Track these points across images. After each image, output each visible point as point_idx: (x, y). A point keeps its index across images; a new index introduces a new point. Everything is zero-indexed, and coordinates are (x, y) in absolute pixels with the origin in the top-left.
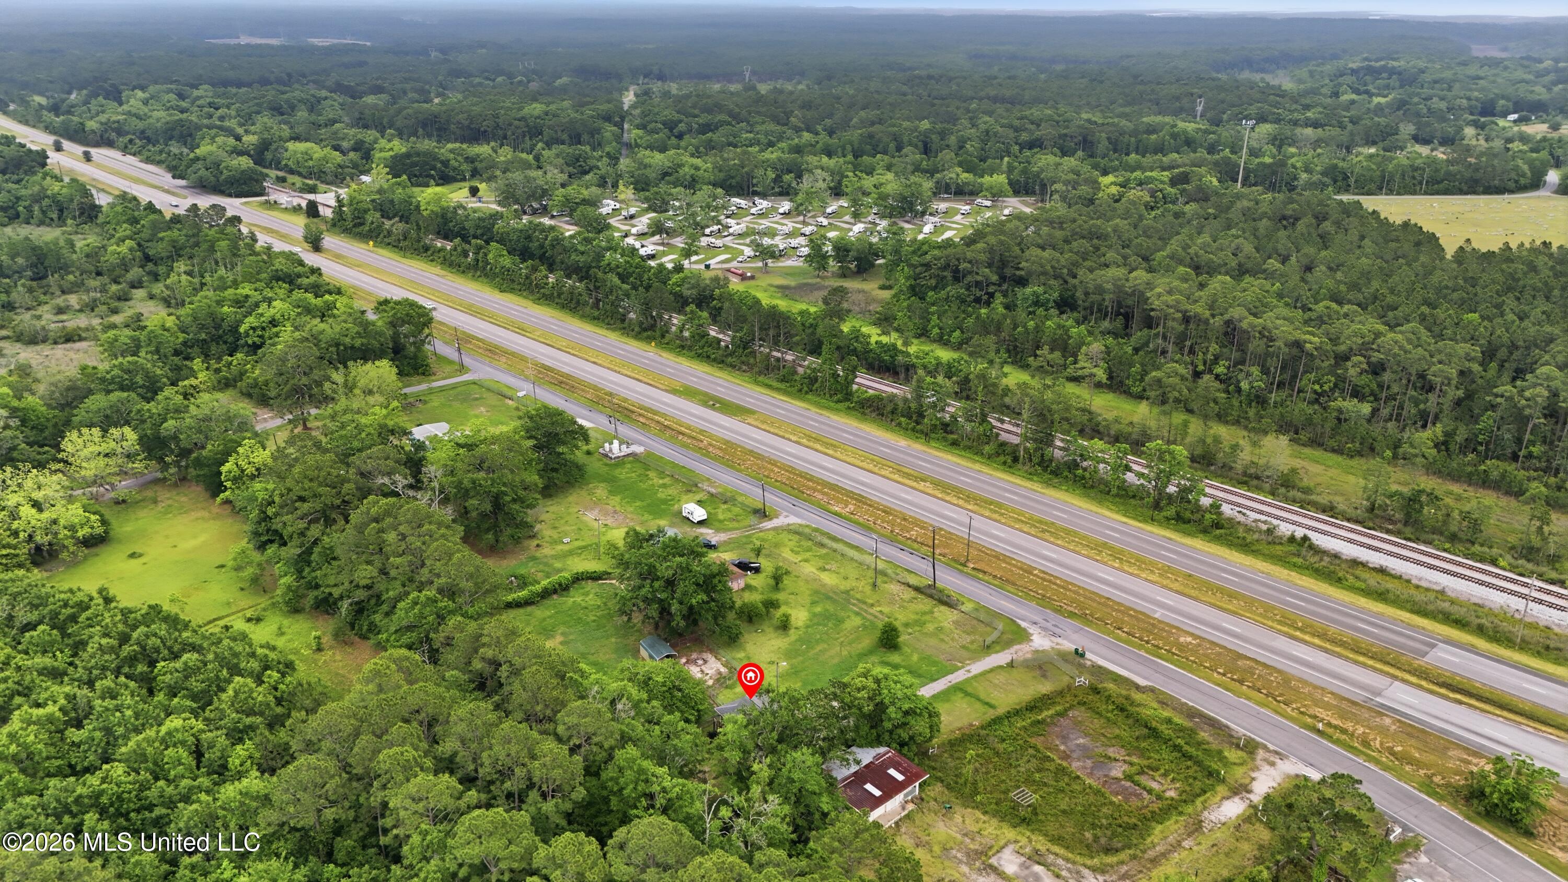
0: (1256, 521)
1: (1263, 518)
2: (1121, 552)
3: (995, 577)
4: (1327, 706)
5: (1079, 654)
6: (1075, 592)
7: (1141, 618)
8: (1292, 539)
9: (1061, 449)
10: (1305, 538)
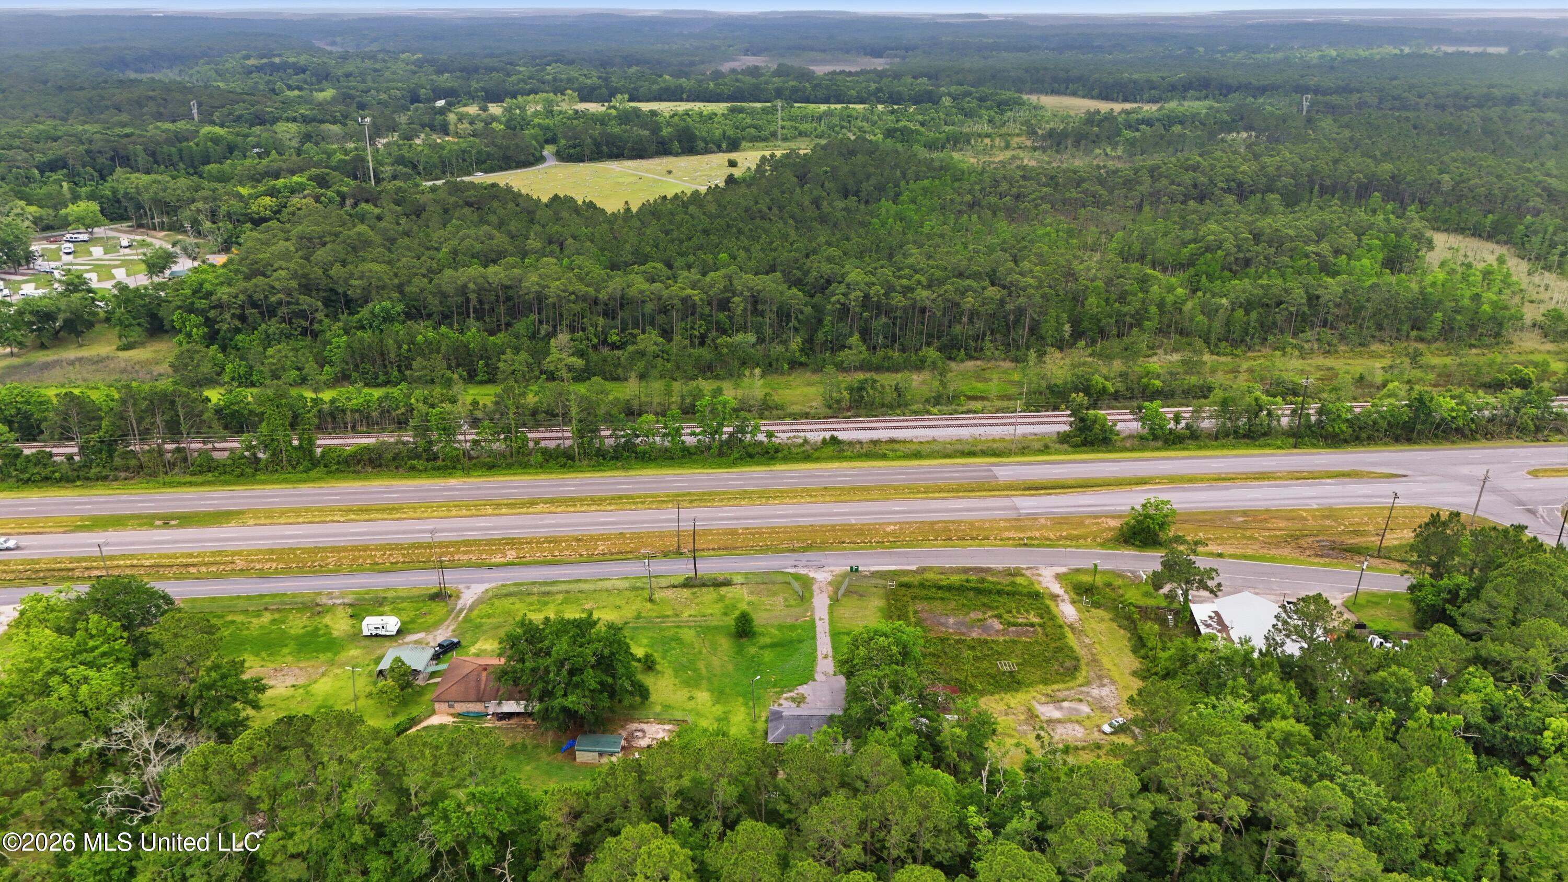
0: (789, 438)
1: (792, 434)
2: (764, 492)
3: (713, 549)
4: (1007, 529)
5: (855, 570)
6: (784, 532)
7: (848, 529)
8: (824, 441)
9: (611, 436)
10: (833, 438)
